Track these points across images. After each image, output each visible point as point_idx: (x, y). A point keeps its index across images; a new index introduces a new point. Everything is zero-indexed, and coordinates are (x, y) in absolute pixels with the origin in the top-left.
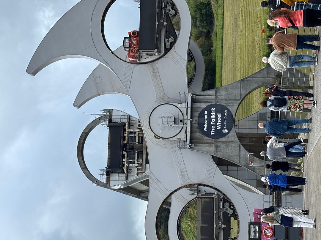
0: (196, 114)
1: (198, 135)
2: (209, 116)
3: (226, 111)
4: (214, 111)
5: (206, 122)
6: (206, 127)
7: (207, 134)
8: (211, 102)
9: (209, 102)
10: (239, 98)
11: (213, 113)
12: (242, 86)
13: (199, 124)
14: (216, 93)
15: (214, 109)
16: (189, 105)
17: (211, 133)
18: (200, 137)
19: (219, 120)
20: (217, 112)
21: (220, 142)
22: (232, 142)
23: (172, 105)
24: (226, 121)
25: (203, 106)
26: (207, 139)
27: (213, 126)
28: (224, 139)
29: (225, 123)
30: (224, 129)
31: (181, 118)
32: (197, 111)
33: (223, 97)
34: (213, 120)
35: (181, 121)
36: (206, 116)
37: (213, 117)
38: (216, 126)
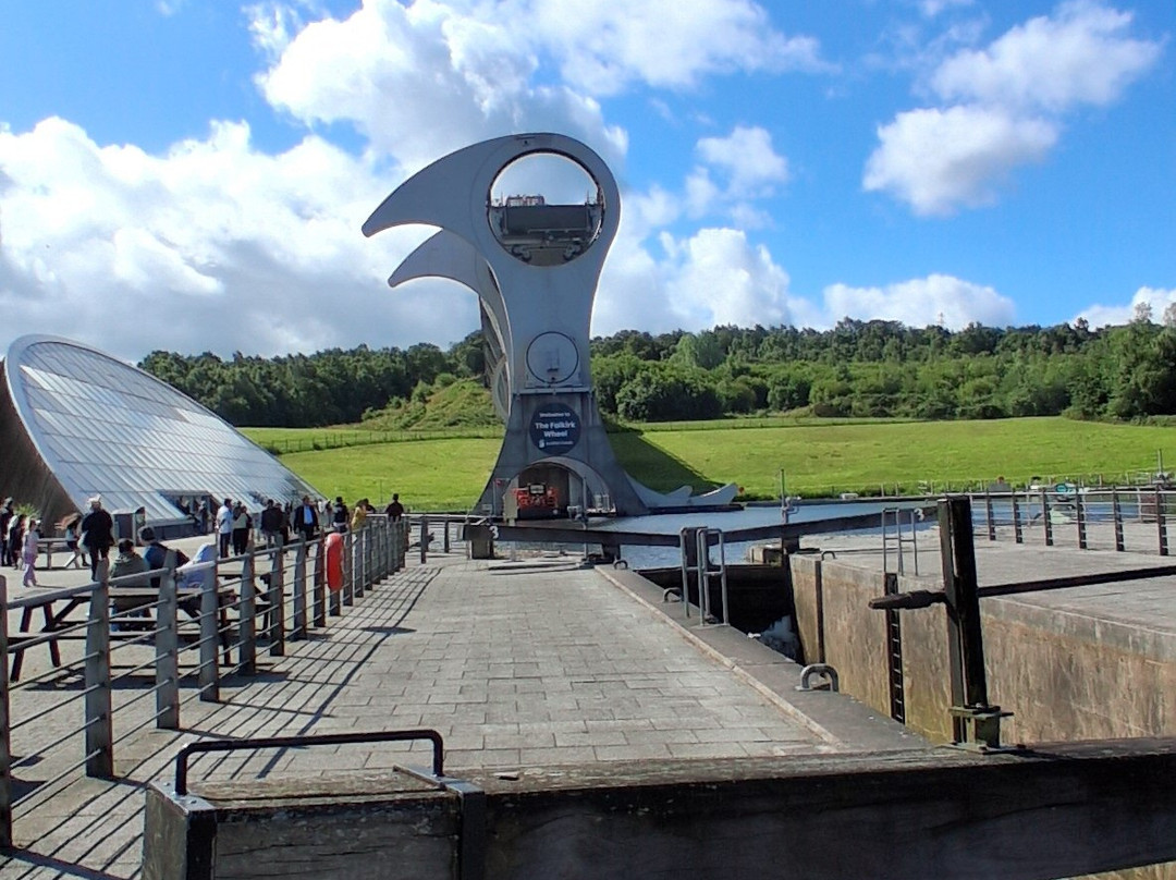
0: (564, 400)
1: (534, 404)
2: (563, 419)
3: (570, 443)
4: (570, 425)
5: (554, 415)
6: (546, 415)
7: (536, 418)
8: (583, 421)
9: (583, 418)
10: (592, 460)
11: (568, 425)
13: (550, 405)
14: (596, 427)
15: (573, 425)
16: (576, 390)
17: (537, 424)
18: (531, 408)
19: (558, 434)
20: (569, 429)
21: (527, 438)
22: (527, 455)
23: (577, 364)
24: (557, 443)
25: (577, 410)
26: (528, 418)
27: (548, 425)
28: (530, 442)
29: (553, 443)
30: (544, 442)
31: (558, 379)
32: (568, 401)
33: (590, 438)
34: (557, 426)
35: (553, 378)
36: (562, 414)
37: (561, 425)
38: (549, 430)
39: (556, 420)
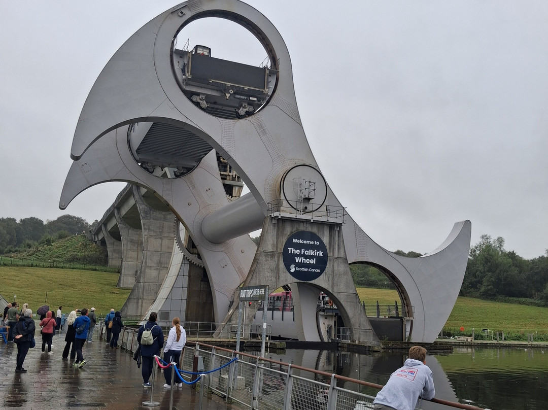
0: (315, 230)
1: (288, 230)
2: (313, 247)
3: (318, 271)
4: (319, 254)
5: (305, 242)
6: (298, 241)
7: (289, 243)
8: (330, 251)
9: (330, 248)
10: (335, 290)
11: (317, 253)
12: (349, 295)
13: (303, 232)
14: (342, 258)
15: (321, 254)
17: (290, 249)
18: (286, 232)
19: (308, 261)
20: (318, 258)
21: (278, 260)
22: (279, 278)
23: (325, 198)
24: (306, 270)
25: (326, 240)
26: (282, 242)
27: (299, 251)
28: (282, 266)
29: (303, 269)
30: (295, 267)
31: (310, 208)
32: (318, 231)
33: (336, 268)
34: (307, 253)
35: (306, 208)
36: (312, 243)
37: (311, 252)
38: (300, 256)
39: (308, 247)
